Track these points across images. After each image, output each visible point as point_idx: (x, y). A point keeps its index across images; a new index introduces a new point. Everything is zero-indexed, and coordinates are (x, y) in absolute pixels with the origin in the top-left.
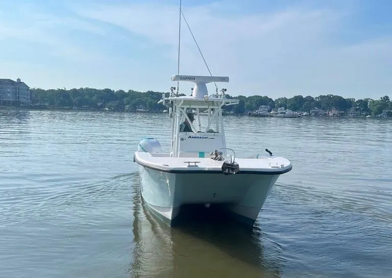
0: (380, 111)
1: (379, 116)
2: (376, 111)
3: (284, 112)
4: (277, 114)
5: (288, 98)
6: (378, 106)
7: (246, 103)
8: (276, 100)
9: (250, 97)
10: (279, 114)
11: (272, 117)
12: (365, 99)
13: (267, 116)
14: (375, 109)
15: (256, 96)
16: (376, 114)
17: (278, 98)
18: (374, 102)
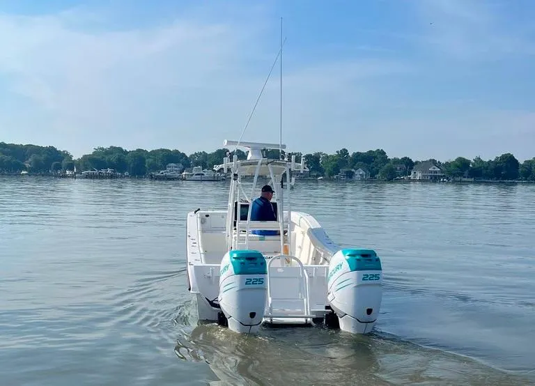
0: (336, 170)
1: (335, 177)
2: (332, 170)
3: (202, 172)
4: (192, 175)
5: (208, 152)
6: (333, 163)
7: (147, 160)
8: (191, 156)
9: (153, 151)
10: (194, 176)
11: (185, 179)
12: (315, 154)
13: (177, 179)
14: (328, 168)
15: (163, 150)
16: (331, 174)
17: (194, 153)
18: (328, 157)
